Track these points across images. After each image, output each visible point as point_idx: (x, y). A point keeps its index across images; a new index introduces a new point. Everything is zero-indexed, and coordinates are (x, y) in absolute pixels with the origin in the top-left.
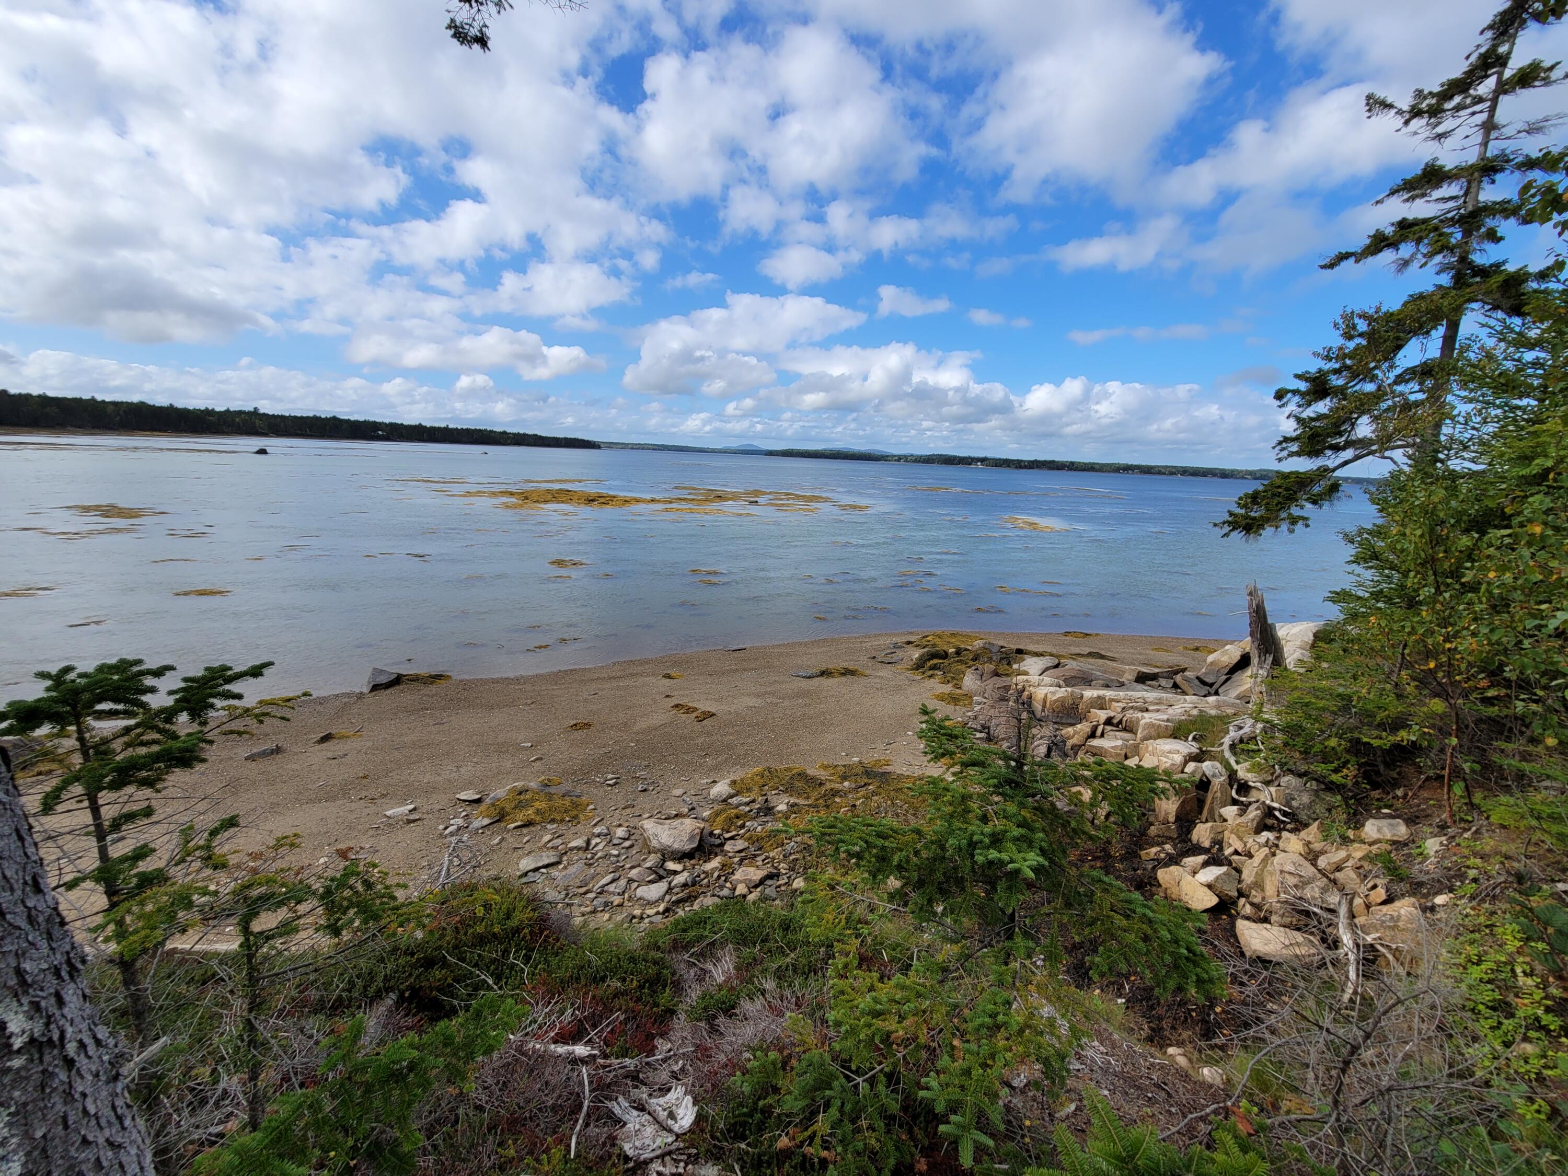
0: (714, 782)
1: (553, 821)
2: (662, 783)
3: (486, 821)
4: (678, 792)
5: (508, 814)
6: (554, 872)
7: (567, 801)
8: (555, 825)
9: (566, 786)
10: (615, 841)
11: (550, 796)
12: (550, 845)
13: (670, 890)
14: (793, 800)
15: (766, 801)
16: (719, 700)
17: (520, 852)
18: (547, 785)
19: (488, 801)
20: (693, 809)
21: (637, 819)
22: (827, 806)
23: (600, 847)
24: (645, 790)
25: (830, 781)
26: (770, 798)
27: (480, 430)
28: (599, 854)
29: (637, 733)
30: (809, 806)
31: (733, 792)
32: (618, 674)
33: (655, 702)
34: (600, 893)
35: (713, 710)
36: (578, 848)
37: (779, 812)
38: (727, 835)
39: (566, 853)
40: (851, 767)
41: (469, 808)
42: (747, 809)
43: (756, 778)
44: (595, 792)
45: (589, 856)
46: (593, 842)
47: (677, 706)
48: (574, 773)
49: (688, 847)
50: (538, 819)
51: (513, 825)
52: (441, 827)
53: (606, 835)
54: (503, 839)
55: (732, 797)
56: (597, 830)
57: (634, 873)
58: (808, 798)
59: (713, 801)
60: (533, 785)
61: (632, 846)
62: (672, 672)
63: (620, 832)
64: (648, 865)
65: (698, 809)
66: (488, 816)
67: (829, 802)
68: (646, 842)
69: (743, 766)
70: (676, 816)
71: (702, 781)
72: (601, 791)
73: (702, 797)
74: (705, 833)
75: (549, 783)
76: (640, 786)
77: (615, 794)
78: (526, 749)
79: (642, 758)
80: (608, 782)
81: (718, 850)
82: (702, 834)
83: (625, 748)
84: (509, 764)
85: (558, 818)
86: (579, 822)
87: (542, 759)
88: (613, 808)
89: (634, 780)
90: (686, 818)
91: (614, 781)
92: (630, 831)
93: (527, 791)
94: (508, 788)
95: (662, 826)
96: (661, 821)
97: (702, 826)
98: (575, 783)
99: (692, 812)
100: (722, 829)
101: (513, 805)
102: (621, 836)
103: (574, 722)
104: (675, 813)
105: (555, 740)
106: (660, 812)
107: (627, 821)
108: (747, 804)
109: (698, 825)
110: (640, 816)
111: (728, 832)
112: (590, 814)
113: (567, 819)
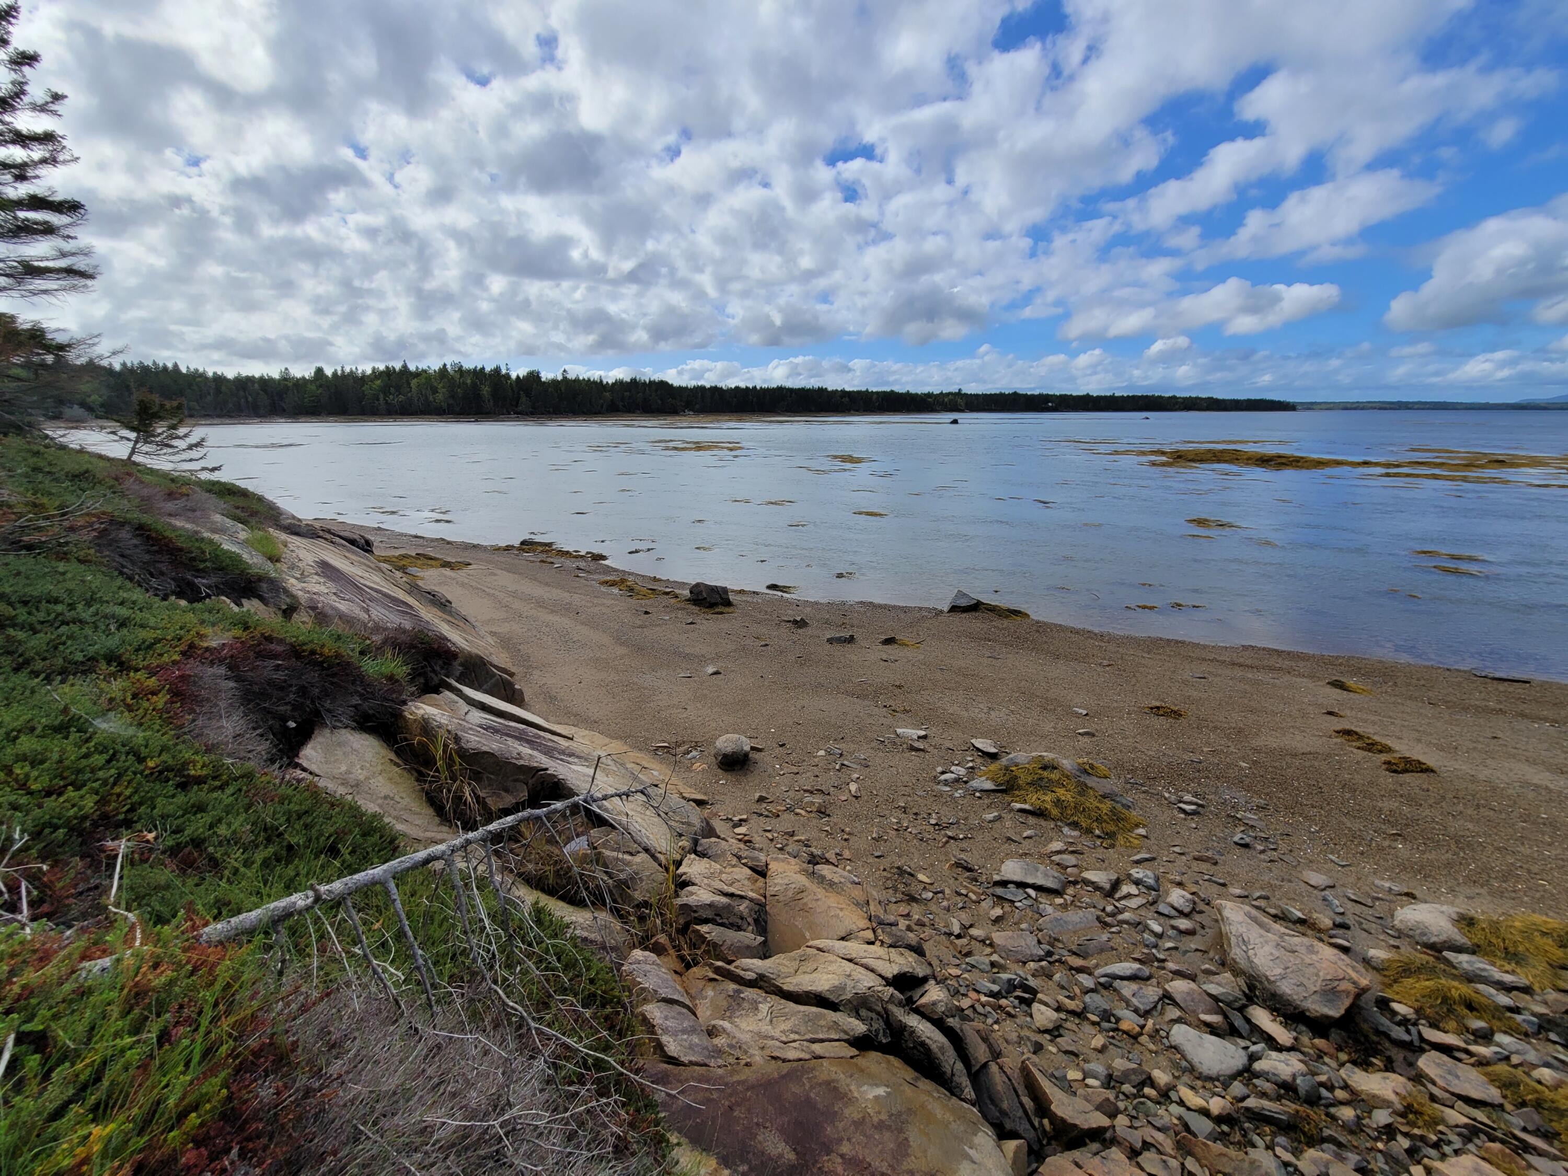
0: (1412, 896)
1: (1075, 825)
2: (1283, 847)
3: (989, 785)
4: (1318, 878)
5: (1019, 788)
6: (1048, 906)
7: (1106, 807)
8: (1076, 833)
9: (1113, 784)
10: (1163, 908)
11: (1083, 789)
12: (1056, 858)
13: (1247, 1073)
16: (1449, 751)
17: (1013, 847)
18: (1085, 772)
19: (1004, 761)
20: (1345, 926)
21: (1215, 889)
23: (1134, 903)
24: (1247, 846)
28: (1126, 916)
29: (1256, 750)
31: (1462, 940)
32: (1251, 662)
33: (1304, 715)
34: (1106, 986)
35: (1430, 763)
36: (1097, 887)
38: (1432, 1035)
39: (1075, 883)
41: (979, 760)
42: (1504, 1000)
43: (1539, 940)
44: (1156, 811)
45: (1109, 909)
46: (1126, 889)
47: (1348, 733)
48: (1133, 771)
49: (1318, 1007)
50: (1055, 812)
51: (1018, 806)
52: (939, 769)
53: (1150, 888)
54: (999, 818)
55: (1459, 950)
56: (1137, 873)
57: (1179, 987)
59: (1402, 935)
60: (1067, 764)
61: (1191, 933)
62: (1351, 682)
63: (1177, 897)
64: (1213, 989)
65: (1358, 933)
66: (993, 780)
68: (1220, 941)
69: (1498, 896)
70: (1302, 922)
71: (1377, 882)
72: (1166, 815)
73: (1371, 911)
74: (1369, 997)
75: (1090, 771)
76: (1240, 835)
77: (1189, 829)
78: (1078, 715)
79: (1255, 792)
80: (1182, 805)
81: (1398, 1055)
82: (1358, 996)
83: (1229, 766)
84: (1048, 727)
85: (1084, 825)
86: (1112, 846)
87: (1093, 735)
88: (1177, 849)
89: (1230, 820)
90: (1321, 940)
91: (1193, 807)
92: (1195, 903)
93: (1056, 768)
94: (1034, 754)
95: (1262, 932)
96: (1267, 920)
97: (1364, 982)
98: (1129, 786)
99: (1340, 932)
100: (1418, 1011)
101: (1029, 779)
102: (1176, 905)
103: (1158, 704)
104: (1300, 914)
105: (1121, 718)
106: (1266, 898)
107: (1197, 883)
108: (1508, 989)
109: (1354, 975)
110: (1224, 885)
111: (1434, 1025)
112: (1136, 842)
113: (1097, 832)
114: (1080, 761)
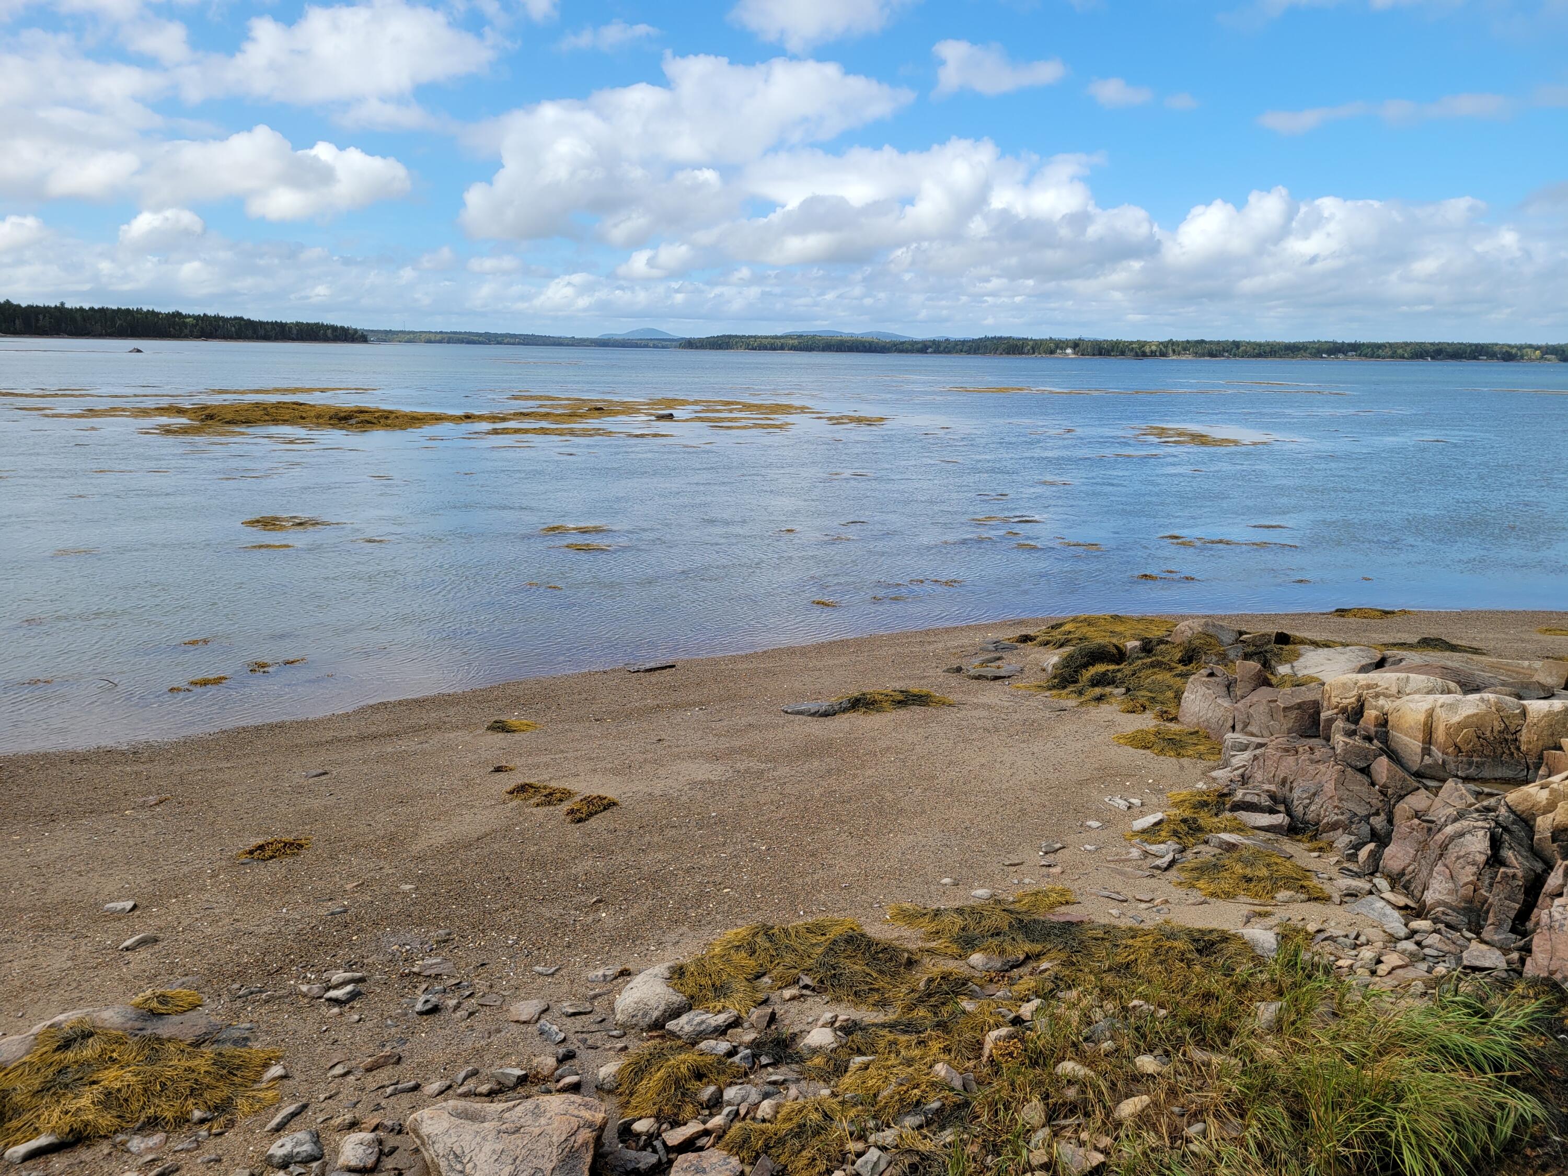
0: (625, 973)
1: (153, 1124)
2: (481, 985)
4: (526, 1009)
5: (17, 1111)
7: (202, 1063)
8: (157, 1138)
9: (209, 1014)
11: (154, 1048)
14: (845, 1013)
15: (773, 1018)
16: (624, 770)
18: (153, 1014)
20: (570, 1056)
21: (405, 1100)
22: (941, 1025)
24: (435, 1010)
25: (932, 952)
26: (780, 1010)
27: (128, 312)
29: (420, 858)
30: (892, 1026)
31: (678, 999)
32: (384, 728)
33: (468, 783)
35: (610, 793)
37: (815, 1051)
38: (675, 1137)
40: (976, 913)
42: (723, 1046)
43: (736, 957)
44: (293, 1023)
47: (522, 789)
48: (241, 974)
50: (106, 1120)
51: (22, 1149)
53: (307, 1161)
55: (676, 1013)
56: (282, 1147)
58: (883, 1004)
59: (626, 1029)
60: (112, 1016)
62: (512, 719)
63: (353, 1149)
65: (584, 1055)
67: (945, 1011)
69: (697, 924)
70: (521, 1080)
71: (592, 975)
72: (310, 1021)
73: (592, 1018)
74: (610, 1134)
75: (162, 1009)
76: (422, 999)
77: (350, 1026)
78: (117, 916)
79: (430, 922)
80: (333, 994)
82: (598, 1141)
83: (387, 898)
84: (58, 961)
85: (169, 1115)
86: (231, 1123)
87: (156, 940)
88: (339, 1070)
89: (406, 982)
90: (549, 1092)
91: (349, 988)
92: (380, 1142)
93: (91, 1035)
94: (36, 1029)
95: (476, 1126)
96: (476, 1105)
97: (599, 1117)
98: (239, 1003)
99: (566, 1067)
100: (658, 1117)
101: (37, 1083)
102: (353, 1163)
103: (260, 841)
104: (518, 1072)
105: (203, 889)
106: (475, 1073)
107: (378, 1107)
108: (721, 1032)
109: (587, 1114)
110: (416, 1088)
111: (676, 1124)
112: (270, 1094)
113: (197, 1114)
114: (138, 999)
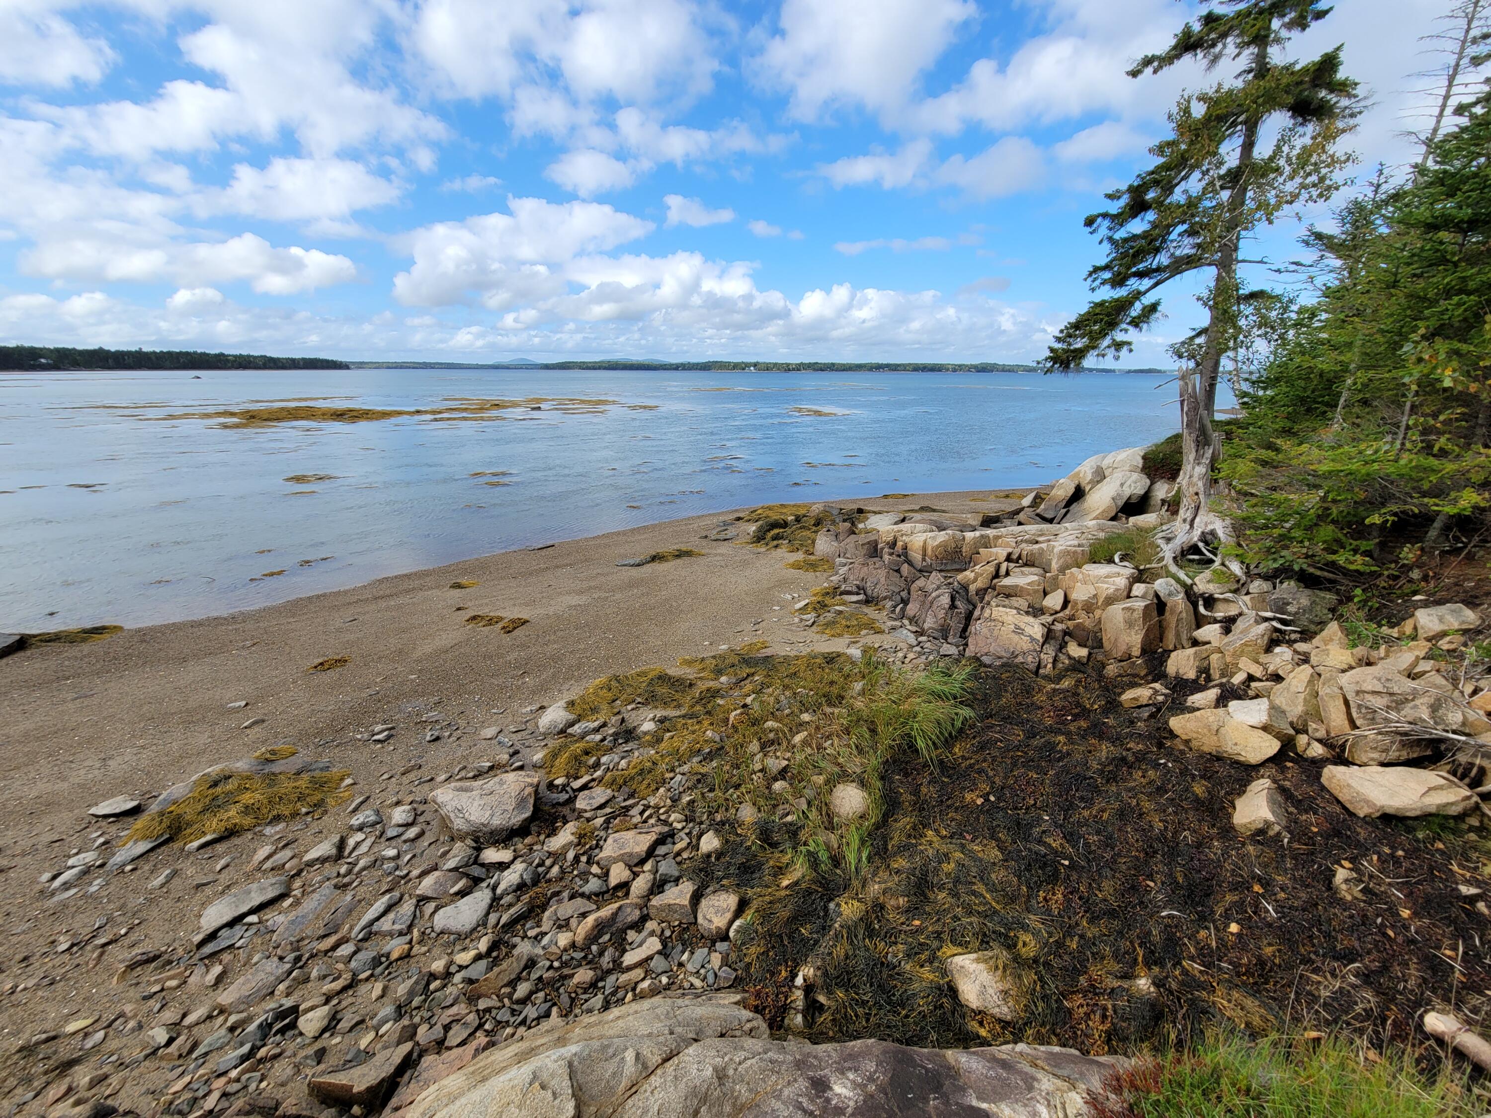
0: (542, 708)
1: (277, 819)
2: (462, 723)
3: (143, 847)
4: (490, 732)
5: (189, 824)
6: (276, 918)
7: (303, 782)
8: (281, 826)
9: (304, 757)
10: (390, 833)
11: (272, 779)
12: (268, 865)
13: (495, 903)
14: (660, 713)
15: (623, 720)
16: (531, 603)
17: (208, 891)
18: (268, 761)
19: (154, 808)
20: (516, 752)
21: (426, 787)
22: (709, 713)
23: (364, 848)
24: (438, 739)
25: (701, 678)
26: (626, 716)
27: (187, 353)
28: (362, 863)
29: (419, 661)
30: (684, 716)
31: (572, 717)
32: (388, 592)
33: (443, 618)
34: (365, 939)
35: (525, 616)
36: (323, 860)
37: (645, 733)
38: (577, 784)
39: (298, 873)
40: (723, 657)
41: (113, 829)
42: (598, 737)
43: (601, 693)
44: (355, 756)
45: (343, 870)
46: (351, 842)
47: (474, 618)
48: (320, 733)
49: (517, 819)
50: (248, 821)
51: (196, 844)
52: (47, 876)
53: (373, 825)
54: (175, 873)
55: (572, 724)
56: (358, 819)
57: (427, 885)
58: (679, 706)
59: (545, 735)
60: (242, 765)
61: (421, 834)
62: (464, 581)
63: (399, 815)
64: (451, 864)
65: (524, 751)
66: (145, 838)
67: (709, 706)
68: (445, 823)
69: (579, 679)
70: (491, 768)
71: (524, 711)
72: (365, 753)
73: (527, 732)
74: (543, 787)
75: (273, 757)
76: (429, 734)
77: (389, 753)
78: (237, 710)
79: (429, 694)
80: (376, 737)
81: (566, 811)
82: (536, 792)
83: (402, 683)
84: (203, 739)
85: (287, 813)
86: (326, 812)
87: (263, 721)
88: (386, 776)
89: (419, 726)
90: (507, 772)
91: (386, 733)
92: (415, 809)
93: (230, 777)
94: (194, 778)
95: (468, 794)
96: (467, 784)
97: (535, 780)
98: (320, 749)
99: (515, 758)
100: (567, 776)
101: (199, 807)
102: (400, 822)
103: (321, 660)
104: (489, 764)
105: (288, 690)
106: (465, 768)
107: (411, 792)
108: (597, 730)
109: (529, 780)
110: (432, 779)
111: (577, 778)
112: (347, 794)
113: (304, 810)
114: (258, 754)
